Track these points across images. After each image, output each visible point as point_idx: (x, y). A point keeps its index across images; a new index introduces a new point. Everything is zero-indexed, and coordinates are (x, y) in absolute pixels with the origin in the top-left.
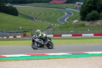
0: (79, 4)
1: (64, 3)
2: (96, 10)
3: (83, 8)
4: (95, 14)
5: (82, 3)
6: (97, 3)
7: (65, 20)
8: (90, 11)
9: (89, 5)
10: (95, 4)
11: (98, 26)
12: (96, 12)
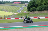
0: (27, 4)
1: (20, 3)
2: (35, 6)
3: (29, 6)
4: (34, 8)
5: (28, 3)
6: (35, 4)
7: (20, 11)
8: (32, 7)
9: (31, 4)
10: (34, 4)
11: (36, 14)
12: (34, 7)
